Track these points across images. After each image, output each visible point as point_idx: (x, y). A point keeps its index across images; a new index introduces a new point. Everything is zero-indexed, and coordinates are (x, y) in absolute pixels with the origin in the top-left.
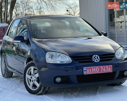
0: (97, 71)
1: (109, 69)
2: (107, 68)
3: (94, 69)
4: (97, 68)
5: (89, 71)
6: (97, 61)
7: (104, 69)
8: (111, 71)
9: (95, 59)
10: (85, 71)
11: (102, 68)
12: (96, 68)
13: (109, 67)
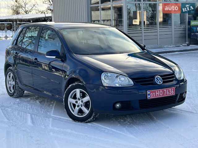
0: (161, 95)
1: (172, 91)
2: (170, 91)
3: (157, 92)
4: (161, 91)
5: (153, 94)
6: (160, 83)
7: (168, 92)
8: (174, 94)
9: (158, 80)
10: (149, 94)
11: (166, 90)
12: (159, 91)
13: (172, 89)
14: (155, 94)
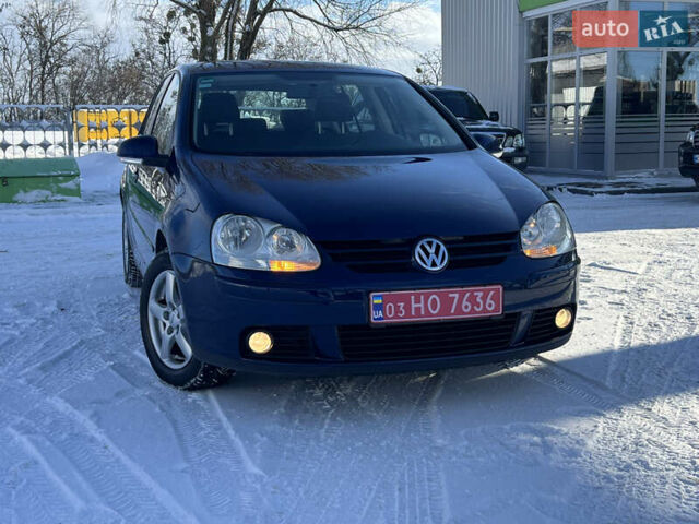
0: (434, 312)
1: (489, 301)
2: (479, 300)
3: (417, 301)
4: (434, 296)
5: (397, 308)
7: (465, 303)
8: (496, 310)
11: (456, 295)
12: (427, 296)
13: (486, 293)
14: (408, 308)
